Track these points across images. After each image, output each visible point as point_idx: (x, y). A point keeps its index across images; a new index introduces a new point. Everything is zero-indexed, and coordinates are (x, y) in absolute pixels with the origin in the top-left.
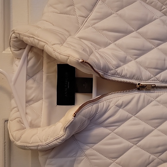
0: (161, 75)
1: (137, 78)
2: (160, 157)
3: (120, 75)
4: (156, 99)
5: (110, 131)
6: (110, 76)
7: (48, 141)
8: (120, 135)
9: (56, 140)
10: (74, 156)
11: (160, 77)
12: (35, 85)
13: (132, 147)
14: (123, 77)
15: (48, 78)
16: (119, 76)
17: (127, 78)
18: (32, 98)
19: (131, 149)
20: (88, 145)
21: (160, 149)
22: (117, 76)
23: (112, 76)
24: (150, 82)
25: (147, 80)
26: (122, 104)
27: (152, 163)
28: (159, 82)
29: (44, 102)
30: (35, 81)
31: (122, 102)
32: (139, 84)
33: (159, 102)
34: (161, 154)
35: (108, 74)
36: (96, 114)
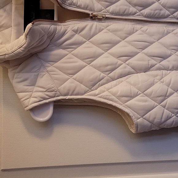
0: (110, 8)
1: (90, 9)
2: (109, 75)
3: (76, 5)
4: (107, 28)
5: (68, 53)
6: (67, 5)
7: (13, 50)
8: (76, 56)
9: (19, 48)
10: (37, 71)
11: (110, 9)
12: (5, 14)
13: (86, 66)
14: (78, 8)
15: (16, 8)
16: (75, 7)
17: (82, 8)
18: (3, 25)
19: (85, 68)
20: (49, 63)
21: (109, 67)
22: (74, 6)
23: (70, 6)
24: (101, 13)
25: (99, 11)
26: (77, 29)
27: (103, 80)
28: (109, 14)
29: (13, 29)
30: (5, 11)
31: (78, 28)
32: (92, 14)
33: (109, 30)
34: (110, 73)
35: (66, 4)
36: (55, 35)
